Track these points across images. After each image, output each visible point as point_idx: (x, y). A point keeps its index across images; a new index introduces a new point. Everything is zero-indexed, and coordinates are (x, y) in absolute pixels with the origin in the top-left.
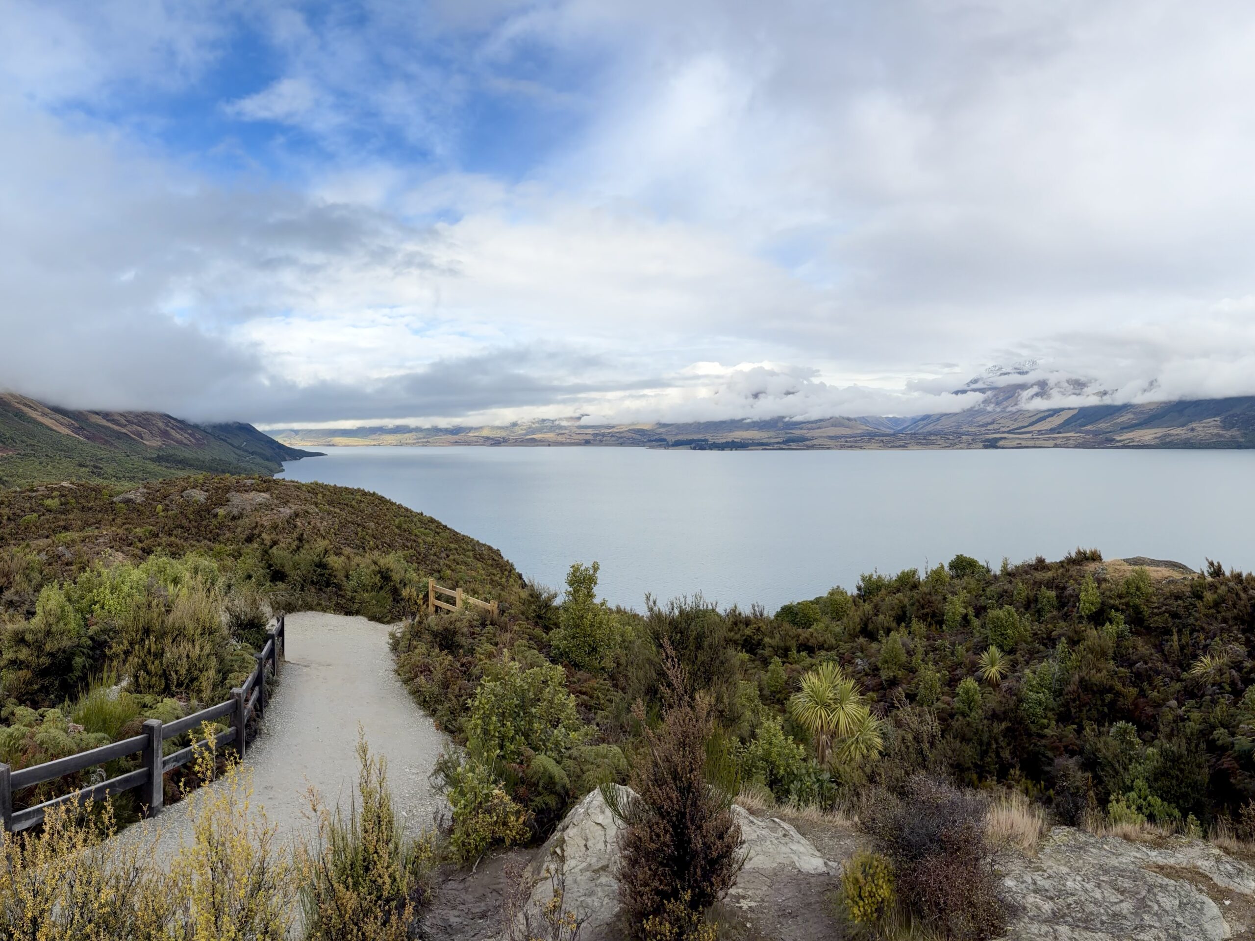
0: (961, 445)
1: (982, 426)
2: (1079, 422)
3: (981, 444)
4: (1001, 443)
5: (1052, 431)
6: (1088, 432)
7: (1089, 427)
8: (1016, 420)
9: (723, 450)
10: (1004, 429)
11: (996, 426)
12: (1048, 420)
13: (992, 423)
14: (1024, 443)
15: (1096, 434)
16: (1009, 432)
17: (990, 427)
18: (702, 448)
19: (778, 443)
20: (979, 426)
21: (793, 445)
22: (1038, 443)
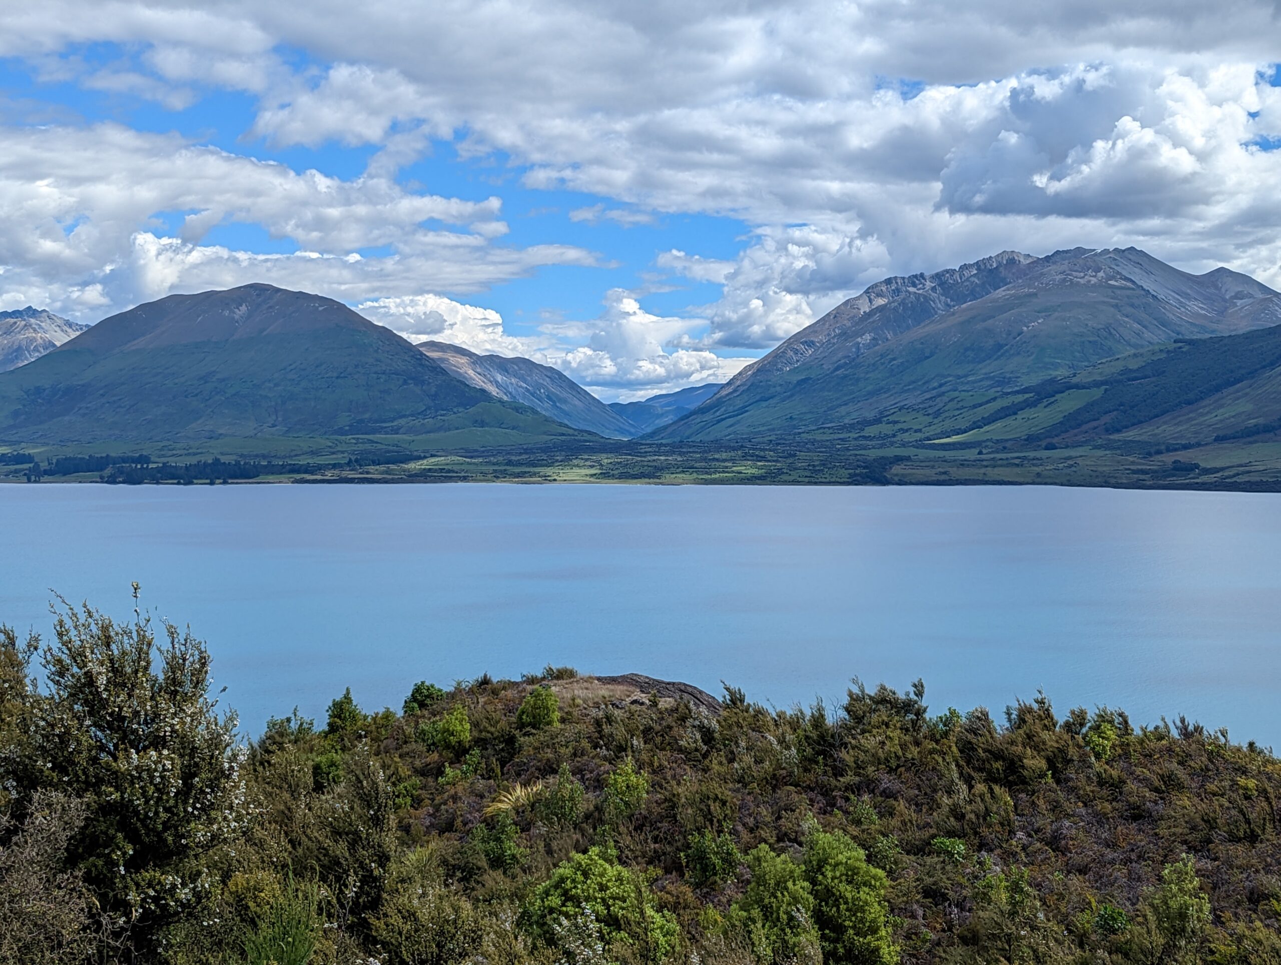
0: (794, 475)
1: (851, 427)
2: (1106, 419)
3: (845, 473)
4: (897, 469)
5: (1031, 441)
6: (1128, 447)
7: (1131, 434)
8: (937, 414)
9: (190, 483)
10: (906, 437)
11: (885, 428)
12: (1021, 415)
13: (877, 421)
14: (955, 472)
15: (1150, 450)
16: (919, 445)
17: (871, 431)
18: (133, 479)
19: (334, 466)
20: (843, 428)
21: (374, 471)
22: (993, 473)
